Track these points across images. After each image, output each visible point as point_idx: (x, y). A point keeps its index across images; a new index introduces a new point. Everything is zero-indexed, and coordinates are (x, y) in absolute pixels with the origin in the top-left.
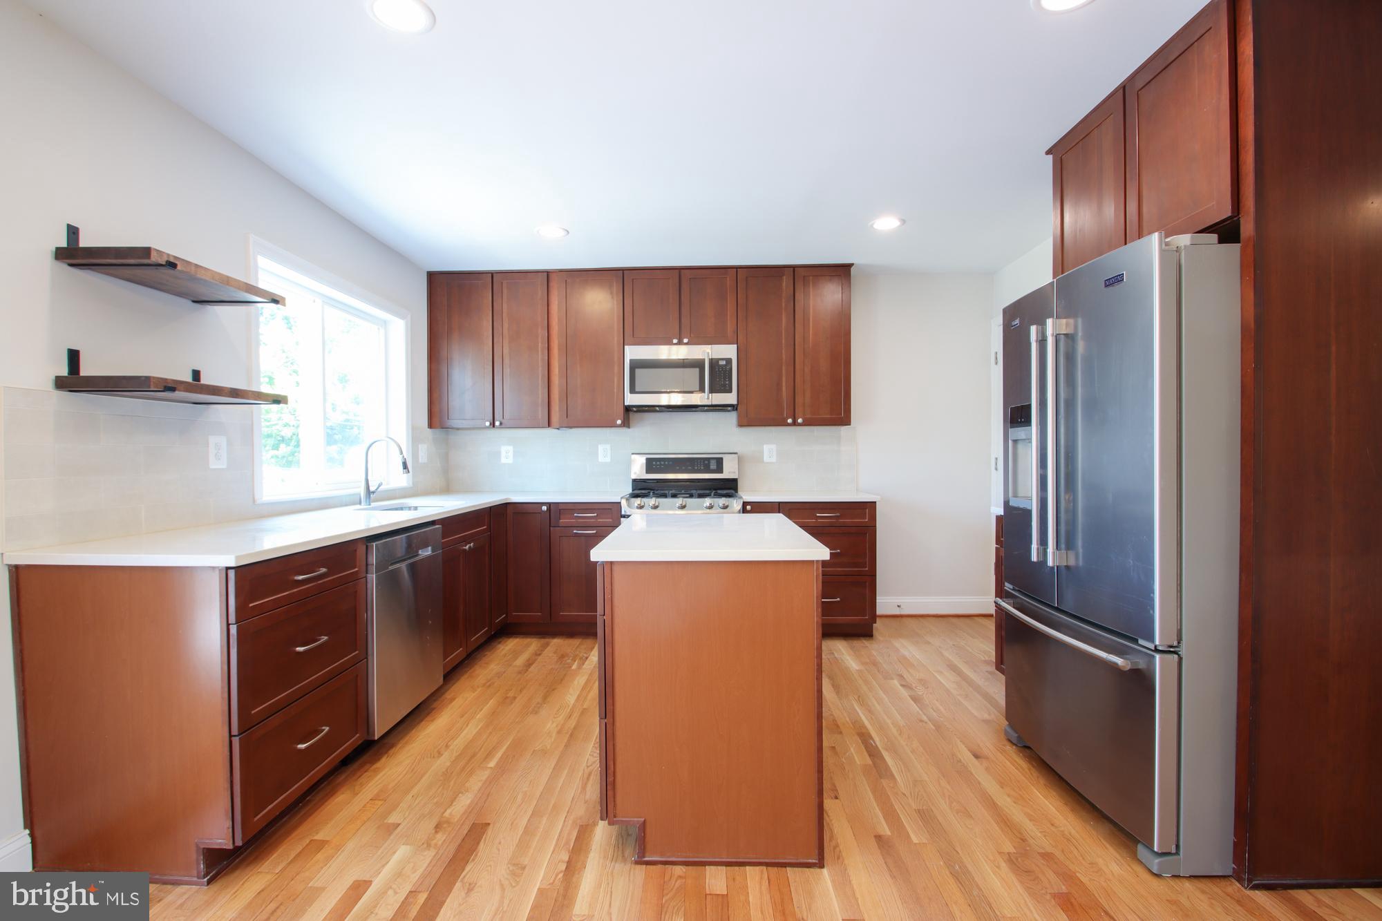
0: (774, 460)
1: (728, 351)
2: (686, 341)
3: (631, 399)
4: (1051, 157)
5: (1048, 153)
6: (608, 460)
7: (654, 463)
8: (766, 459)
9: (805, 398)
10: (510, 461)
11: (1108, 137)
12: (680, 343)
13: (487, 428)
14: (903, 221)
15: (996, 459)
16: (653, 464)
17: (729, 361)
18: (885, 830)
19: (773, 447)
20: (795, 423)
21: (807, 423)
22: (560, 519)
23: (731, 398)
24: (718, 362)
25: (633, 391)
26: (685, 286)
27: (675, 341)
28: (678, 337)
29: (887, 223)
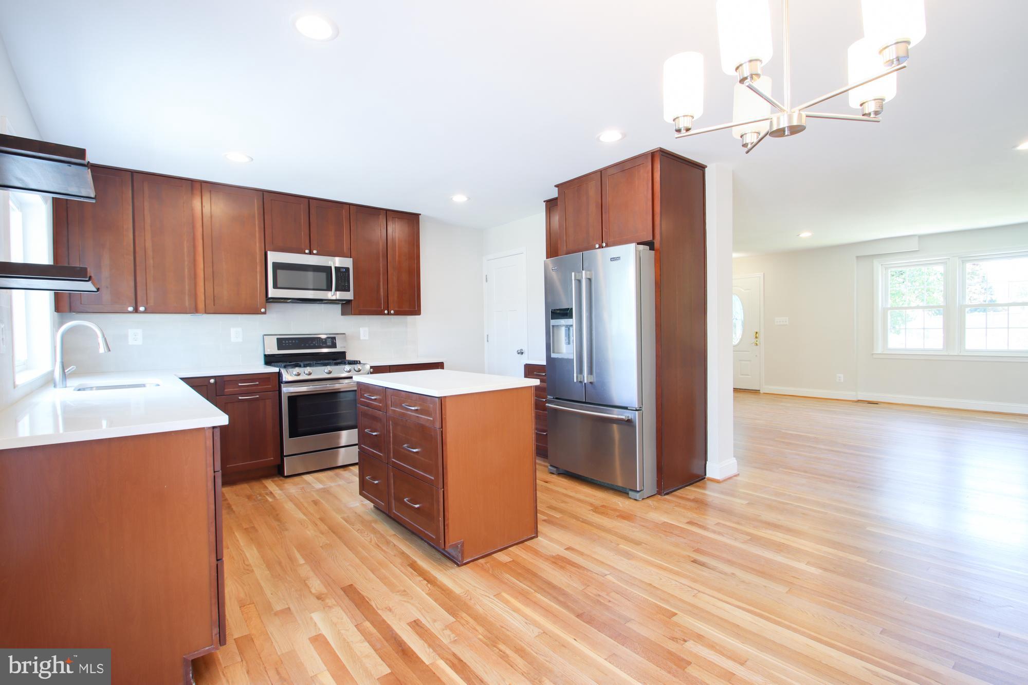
0: (367, 338)
1: (347, 263)
2: (315, 252)
3: (272, 293)
4: (557, 188)
5: (556, 186)
6: (240, 340)
7: (284, 342)
8: (362, 338)
9: (394, 298)
10: (139, 342)
11: (592, 190)
12: (311, 253)
13: (130, 312)
14: (469, 199)
15: (488, 335)
16: (282, 343)
17: (347, 269)
18: (545, 518)
19: (367, 329)
20: (389, 314)
21: (397, 313)
22: (224, 389)
23: (349, 295)
24: (340, 270)
25: (275, 286)
26: (313, 211)
27: (307, 251)
28: (309, 248)
29: (460, 199)
